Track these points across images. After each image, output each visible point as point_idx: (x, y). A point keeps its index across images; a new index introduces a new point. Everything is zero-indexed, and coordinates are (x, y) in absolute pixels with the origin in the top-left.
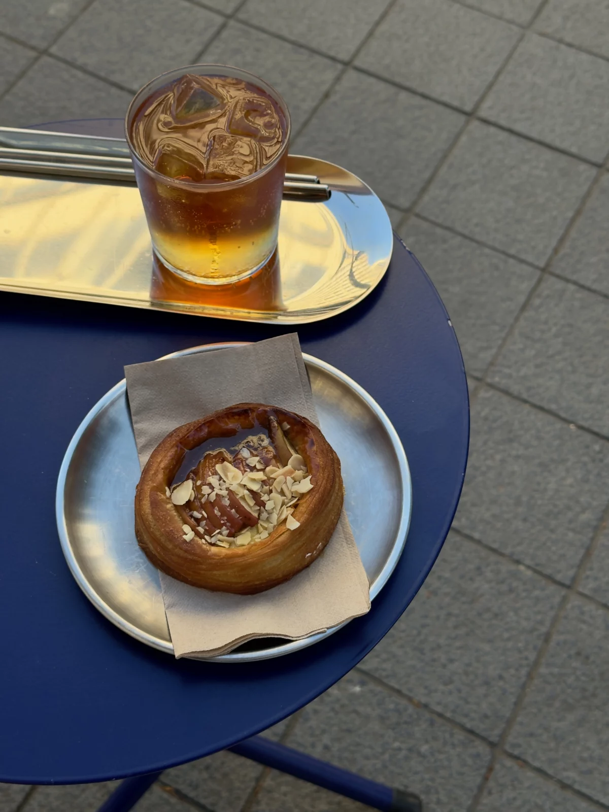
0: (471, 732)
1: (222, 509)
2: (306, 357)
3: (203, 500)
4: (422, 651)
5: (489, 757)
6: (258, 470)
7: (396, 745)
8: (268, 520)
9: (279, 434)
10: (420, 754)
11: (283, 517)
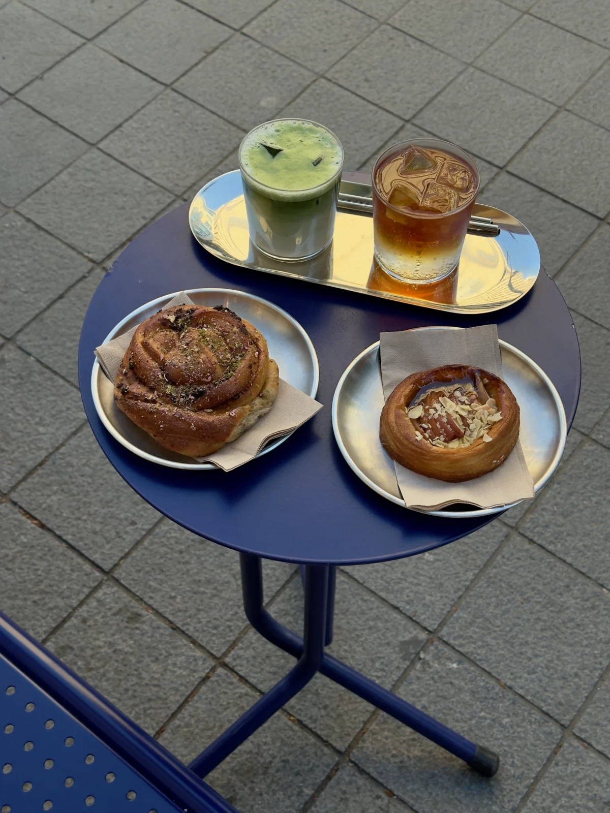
0: (547, 714)
1: (442, 424)
2: (500, 341)
3: (430, 418)
4: (512, 645)
5: (559, 737)
6: (466, 405)
7: (483, 714)
8: (470, 436)
9: (481, 385)
10: (501, 725)
11: (481, 434)
